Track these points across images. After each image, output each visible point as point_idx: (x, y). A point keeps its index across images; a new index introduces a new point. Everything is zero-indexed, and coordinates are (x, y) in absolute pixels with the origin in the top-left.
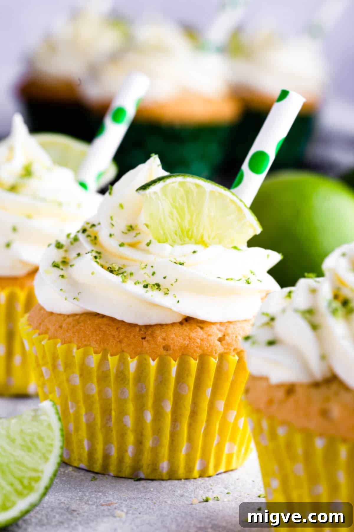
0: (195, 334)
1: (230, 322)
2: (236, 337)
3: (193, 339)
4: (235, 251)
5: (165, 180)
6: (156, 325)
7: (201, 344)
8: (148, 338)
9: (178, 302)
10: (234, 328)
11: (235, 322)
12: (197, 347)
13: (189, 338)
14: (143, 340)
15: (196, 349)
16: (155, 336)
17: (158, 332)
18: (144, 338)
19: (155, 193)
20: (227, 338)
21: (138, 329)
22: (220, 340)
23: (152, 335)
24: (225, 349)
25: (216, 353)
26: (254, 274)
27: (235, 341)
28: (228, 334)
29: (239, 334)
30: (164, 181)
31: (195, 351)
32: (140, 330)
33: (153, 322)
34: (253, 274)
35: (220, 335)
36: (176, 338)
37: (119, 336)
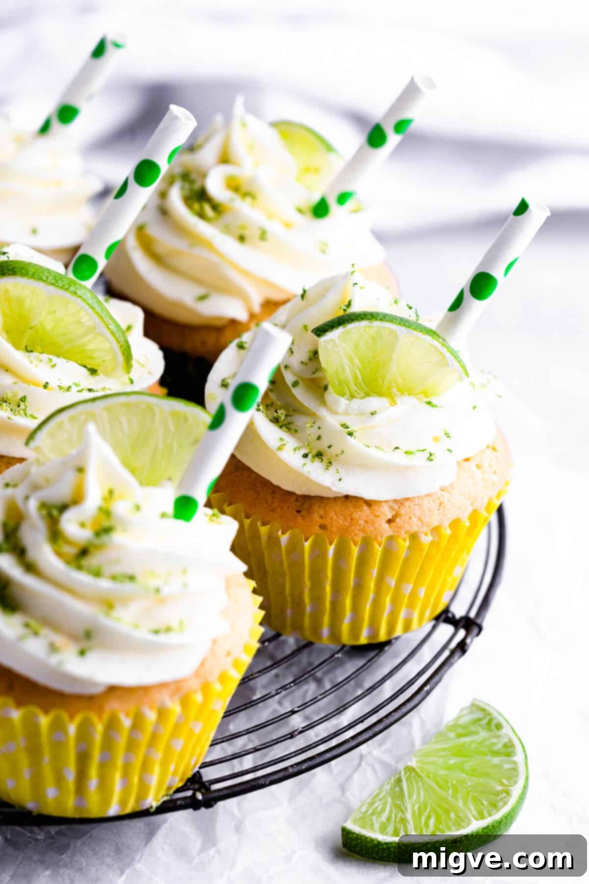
0: (359, 513)
1: (407, 499)
2: (410, 518)
3: (356, 520)
4: (428, 406)
5: (345, 325)
6: (316, 497)
7: (364, 527)
8: (303, 513)
9: (340, 480)
10: (409, 507)
11: (414, 498)
12: (359, 530)
13: (352, 519)
14: (298, 515)
15: (358, 532)
16: (312, 512)
17: (316, 508)
18: (298, 512)
19: (332, 340)
20: (398, 520)
21: (293, 499)
22: (389, 521)
23: (309, 510)
24: (394, 532)
25: (382, 537)
26: (448, 437)
27: (409, 523)
28: (400, 515)
29: (415, 515)
30: (344, 327)
31: (356, 535)
32: (297, 500)
33: (313, 494)
34: (447, 435)
35: (389, 516)
36: (335, 517)
37: (273, 503)
